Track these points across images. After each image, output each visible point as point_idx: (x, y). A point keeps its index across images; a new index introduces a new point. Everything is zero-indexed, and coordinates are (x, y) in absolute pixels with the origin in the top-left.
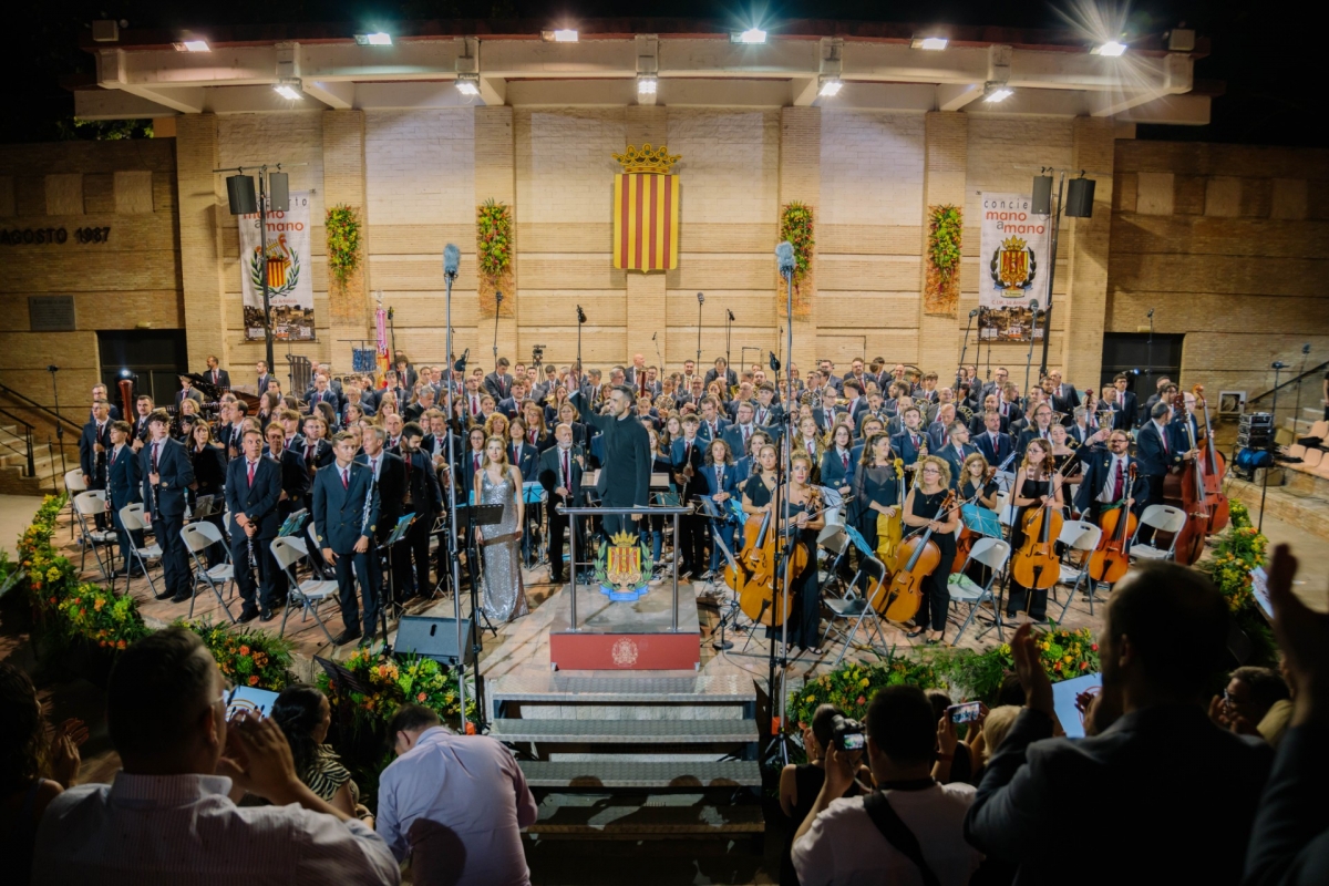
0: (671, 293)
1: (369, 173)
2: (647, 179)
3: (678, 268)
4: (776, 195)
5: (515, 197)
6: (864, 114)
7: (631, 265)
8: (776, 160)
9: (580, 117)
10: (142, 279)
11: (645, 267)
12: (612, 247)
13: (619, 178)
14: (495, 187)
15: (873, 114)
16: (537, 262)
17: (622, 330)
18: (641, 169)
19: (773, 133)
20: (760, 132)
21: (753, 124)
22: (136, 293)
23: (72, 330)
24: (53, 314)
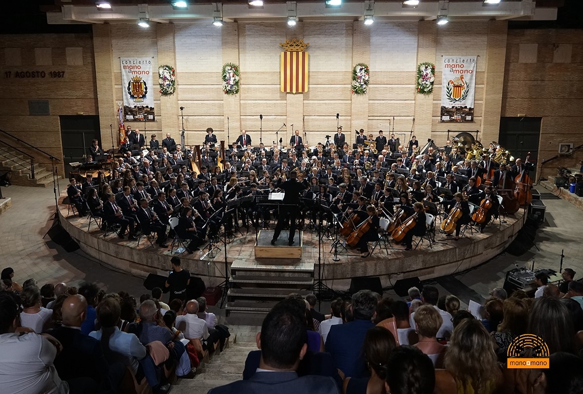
0: (305, 102)
1: (177, 50)
2: (294, 54)
3: (308, 91)
4: (351, 59)
5: (239, 61)
6: (390, 23)
7: (288, 90)
8: (351, 44)
9: (266, 27)
10: (80, 93)
11: (294, 91)
12: (280, 82)
13: (283, 54)
14: (231, 57)
15: (394, 23)
16: (249, 89)
17: (285, 117)
18: (292, 50)
19: (350, 32)
20: (344, 32)
21: (341, 28)
22: (77, 100)
23: (49, 115)
24: (40, 108)
